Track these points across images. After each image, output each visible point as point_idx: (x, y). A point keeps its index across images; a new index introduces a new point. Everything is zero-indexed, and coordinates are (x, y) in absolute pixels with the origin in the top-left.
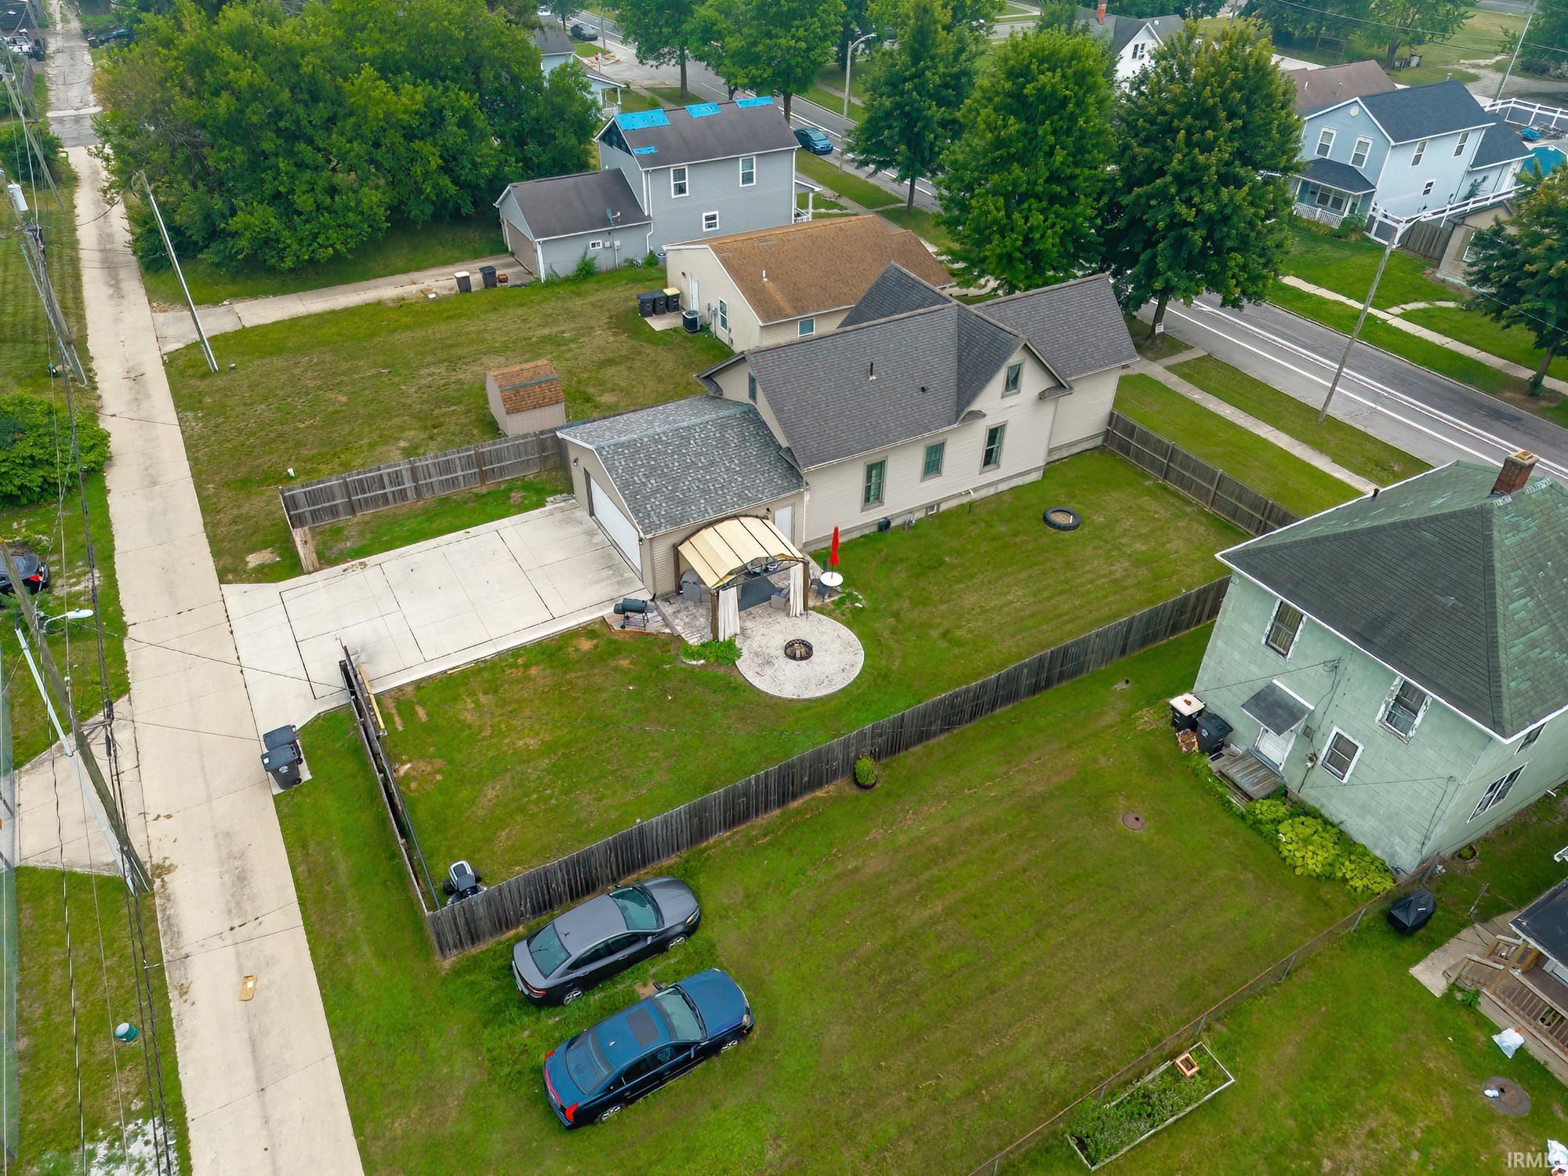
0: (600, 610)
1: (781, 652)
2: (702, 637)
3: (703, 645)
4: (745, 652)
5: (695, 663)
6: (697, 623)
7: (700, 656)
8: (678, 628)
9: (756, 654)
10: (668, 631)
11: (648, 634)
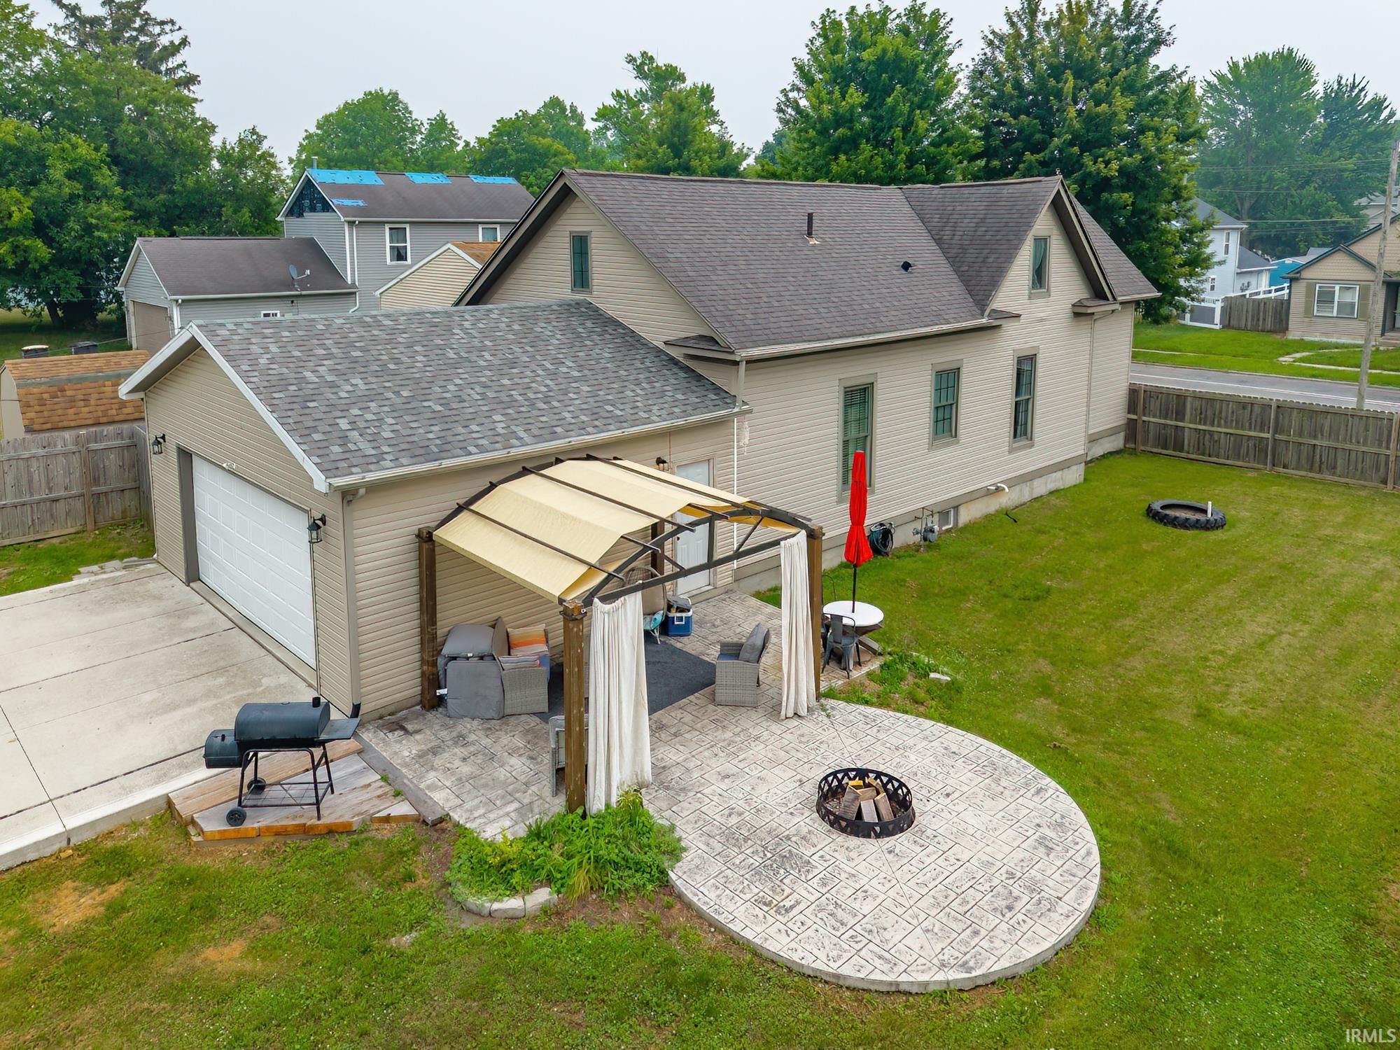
0: (159, 780)
1: (809, 821)
2: (524, 810)
3: (537, 834)
4: (688, 835)
5: (513, 903)
6: (502, 774)
7: (536, 874)
8: (439, 797)
9: (732, 838)
10: (402, 809)
11: (331, 831)
